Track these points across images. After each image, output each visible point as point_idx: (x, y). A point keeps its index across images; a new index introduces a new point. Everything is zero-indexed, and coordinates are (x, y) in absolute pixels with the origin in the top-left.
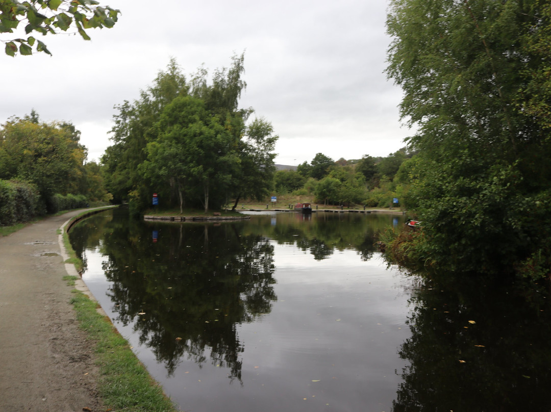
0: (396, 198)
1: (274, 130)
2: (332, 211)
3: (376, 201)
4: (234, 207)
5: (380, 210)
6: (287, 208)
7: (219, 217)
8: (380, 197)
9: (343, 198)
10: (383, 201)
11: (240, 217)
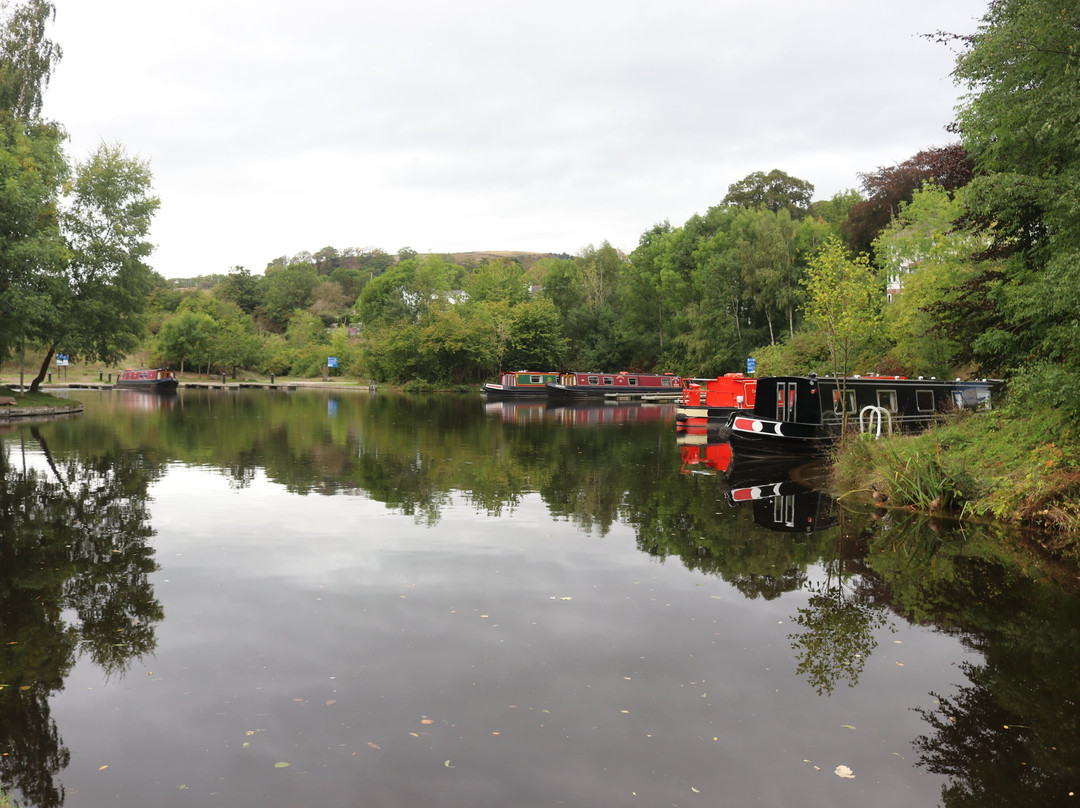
0: (331, 356)
1: (152, 183)
2: (207, 387)
3: (287, 363)
4: (36, 383)
5: (308, 384)
6: (96, 381)
7: (15, 410)
8: (292, 356)
9: (223, 356)
10: (302, 364)
11: (67, 409)
